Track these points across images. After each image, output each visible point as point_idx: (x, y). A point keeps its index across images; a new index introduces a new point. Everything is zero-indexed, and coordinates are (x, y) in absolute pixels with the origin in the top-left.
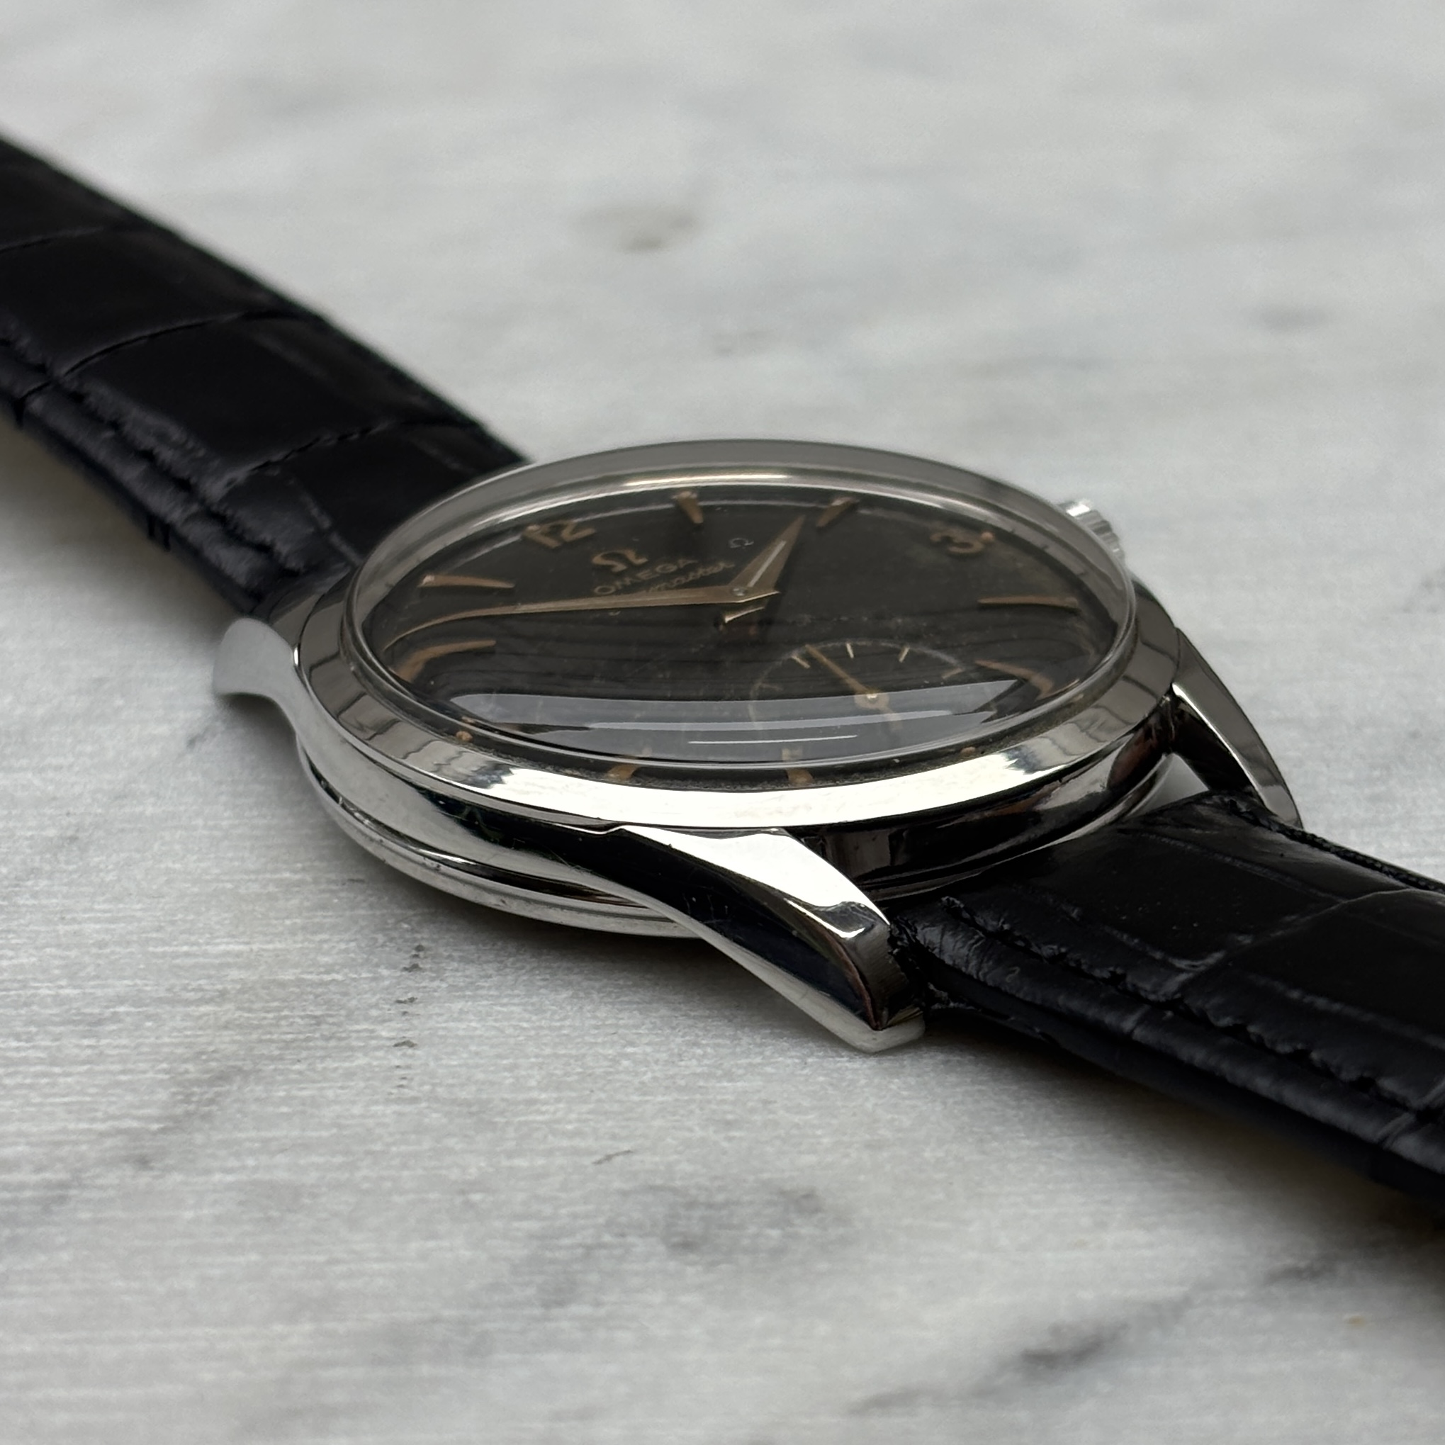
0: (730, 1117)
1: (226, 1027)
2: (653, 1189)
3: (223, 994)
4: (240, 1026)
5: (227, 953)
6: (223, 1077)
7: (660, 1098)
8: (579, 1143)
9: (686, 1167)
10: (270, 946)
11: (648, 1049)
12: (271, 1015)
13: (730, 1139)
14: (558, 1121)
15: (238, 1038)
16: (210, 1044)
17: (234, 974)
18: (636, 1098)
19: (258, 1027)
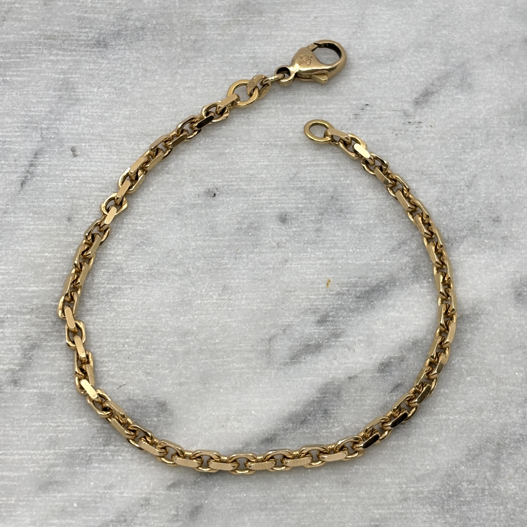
0: (149, 371)
1: (33, 325)
2: (130, 400)
3: (32, 310)
4: (37, 325)
5: (33, 292)
6: (33, 347)
7: (134, 362)
8: (115, 380)
9: (137, 391)
10: (43, 289)
11: (132, 340)
12: (44, 320)
13: (148, 380)
14: (109, 371)
15: (36, 330)
16: (30, 333)
17: (35, 301)
18: (128, 361)
19: (41, 326)
